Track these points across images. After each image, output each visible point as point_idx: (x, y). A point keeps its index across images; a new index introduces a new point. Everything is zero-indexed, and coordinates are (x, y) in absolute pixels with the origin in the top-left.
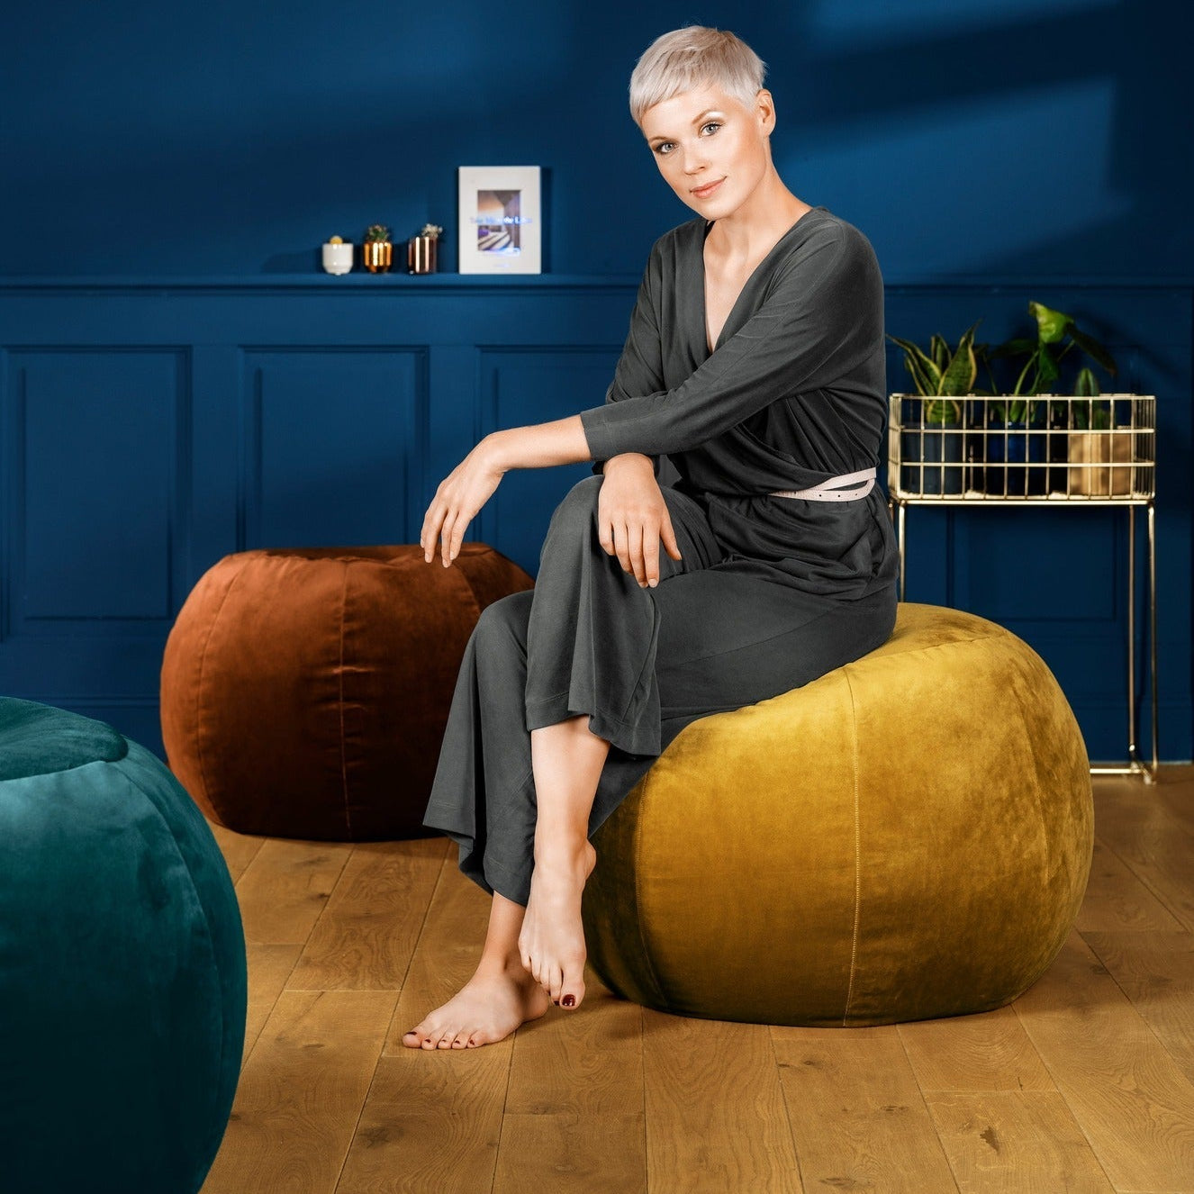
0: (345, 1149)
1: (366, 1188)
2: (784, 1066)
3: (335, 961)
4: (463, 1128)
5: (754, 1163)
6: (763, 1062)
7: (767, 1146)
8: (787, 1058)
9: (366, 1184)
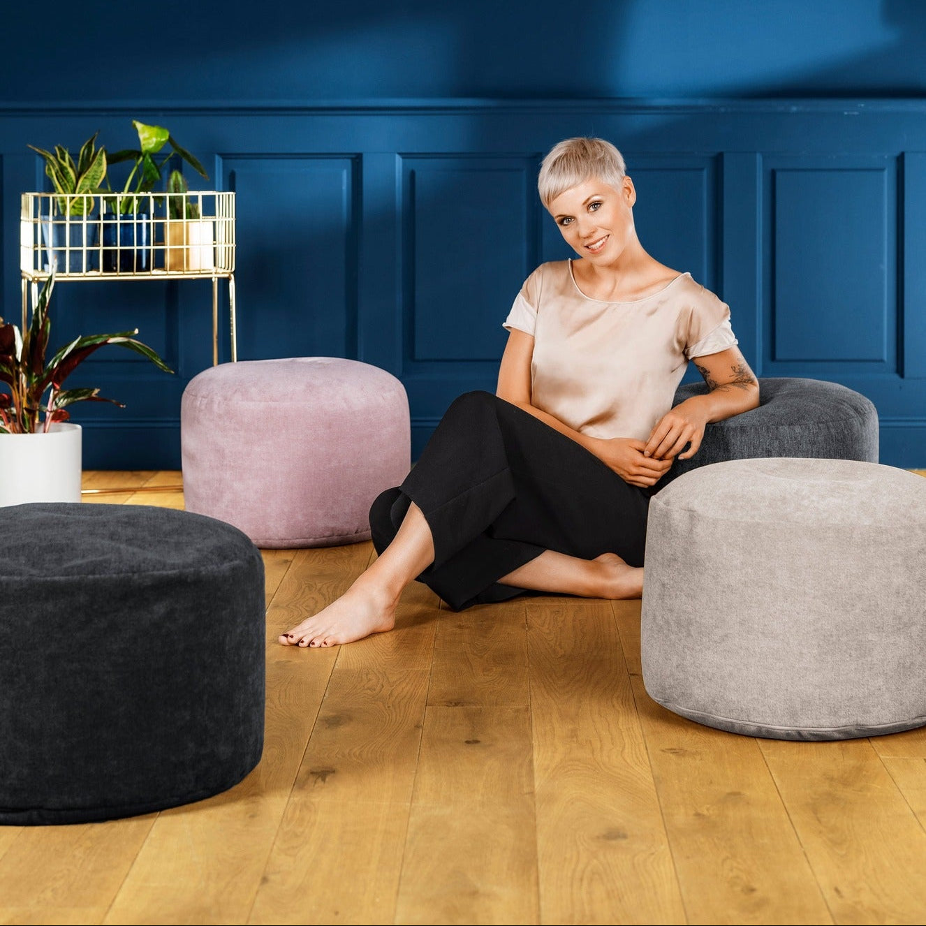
0: (310, 730)
1: (326, 755)
2: (633, 675)
3: (298, 605)
4: (396, 716)
5: (612, 739)
6: (618, 672)
7: (621, 727)
8: (636, 670)
9: (326, 753)
